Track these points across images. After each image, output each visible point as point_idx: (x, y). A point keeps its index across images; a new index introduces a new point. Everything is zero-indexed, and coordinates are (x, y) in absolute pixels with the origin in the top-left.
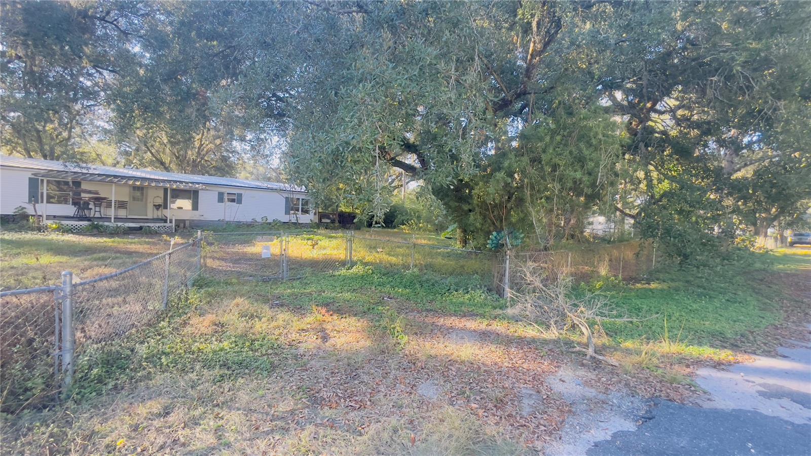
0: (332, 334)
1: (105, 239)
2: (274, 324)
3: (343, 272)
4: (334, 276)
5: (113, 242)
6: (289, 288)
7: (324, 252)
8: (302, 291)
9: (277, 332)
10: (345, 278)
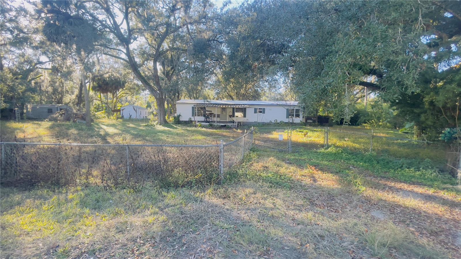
0: (318, 180)
1: (214, 130)
2: (289, 170)
3: (322, 150)
4: (317, 152)
5: (218, 131)
6: (292, 156)
7: (310, 139)
8: (300, 158)
9: (291, 174)
10: (324, 154)
